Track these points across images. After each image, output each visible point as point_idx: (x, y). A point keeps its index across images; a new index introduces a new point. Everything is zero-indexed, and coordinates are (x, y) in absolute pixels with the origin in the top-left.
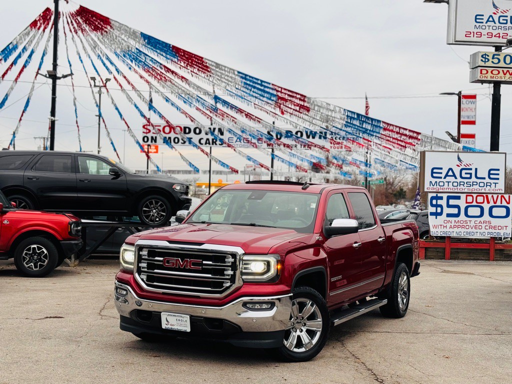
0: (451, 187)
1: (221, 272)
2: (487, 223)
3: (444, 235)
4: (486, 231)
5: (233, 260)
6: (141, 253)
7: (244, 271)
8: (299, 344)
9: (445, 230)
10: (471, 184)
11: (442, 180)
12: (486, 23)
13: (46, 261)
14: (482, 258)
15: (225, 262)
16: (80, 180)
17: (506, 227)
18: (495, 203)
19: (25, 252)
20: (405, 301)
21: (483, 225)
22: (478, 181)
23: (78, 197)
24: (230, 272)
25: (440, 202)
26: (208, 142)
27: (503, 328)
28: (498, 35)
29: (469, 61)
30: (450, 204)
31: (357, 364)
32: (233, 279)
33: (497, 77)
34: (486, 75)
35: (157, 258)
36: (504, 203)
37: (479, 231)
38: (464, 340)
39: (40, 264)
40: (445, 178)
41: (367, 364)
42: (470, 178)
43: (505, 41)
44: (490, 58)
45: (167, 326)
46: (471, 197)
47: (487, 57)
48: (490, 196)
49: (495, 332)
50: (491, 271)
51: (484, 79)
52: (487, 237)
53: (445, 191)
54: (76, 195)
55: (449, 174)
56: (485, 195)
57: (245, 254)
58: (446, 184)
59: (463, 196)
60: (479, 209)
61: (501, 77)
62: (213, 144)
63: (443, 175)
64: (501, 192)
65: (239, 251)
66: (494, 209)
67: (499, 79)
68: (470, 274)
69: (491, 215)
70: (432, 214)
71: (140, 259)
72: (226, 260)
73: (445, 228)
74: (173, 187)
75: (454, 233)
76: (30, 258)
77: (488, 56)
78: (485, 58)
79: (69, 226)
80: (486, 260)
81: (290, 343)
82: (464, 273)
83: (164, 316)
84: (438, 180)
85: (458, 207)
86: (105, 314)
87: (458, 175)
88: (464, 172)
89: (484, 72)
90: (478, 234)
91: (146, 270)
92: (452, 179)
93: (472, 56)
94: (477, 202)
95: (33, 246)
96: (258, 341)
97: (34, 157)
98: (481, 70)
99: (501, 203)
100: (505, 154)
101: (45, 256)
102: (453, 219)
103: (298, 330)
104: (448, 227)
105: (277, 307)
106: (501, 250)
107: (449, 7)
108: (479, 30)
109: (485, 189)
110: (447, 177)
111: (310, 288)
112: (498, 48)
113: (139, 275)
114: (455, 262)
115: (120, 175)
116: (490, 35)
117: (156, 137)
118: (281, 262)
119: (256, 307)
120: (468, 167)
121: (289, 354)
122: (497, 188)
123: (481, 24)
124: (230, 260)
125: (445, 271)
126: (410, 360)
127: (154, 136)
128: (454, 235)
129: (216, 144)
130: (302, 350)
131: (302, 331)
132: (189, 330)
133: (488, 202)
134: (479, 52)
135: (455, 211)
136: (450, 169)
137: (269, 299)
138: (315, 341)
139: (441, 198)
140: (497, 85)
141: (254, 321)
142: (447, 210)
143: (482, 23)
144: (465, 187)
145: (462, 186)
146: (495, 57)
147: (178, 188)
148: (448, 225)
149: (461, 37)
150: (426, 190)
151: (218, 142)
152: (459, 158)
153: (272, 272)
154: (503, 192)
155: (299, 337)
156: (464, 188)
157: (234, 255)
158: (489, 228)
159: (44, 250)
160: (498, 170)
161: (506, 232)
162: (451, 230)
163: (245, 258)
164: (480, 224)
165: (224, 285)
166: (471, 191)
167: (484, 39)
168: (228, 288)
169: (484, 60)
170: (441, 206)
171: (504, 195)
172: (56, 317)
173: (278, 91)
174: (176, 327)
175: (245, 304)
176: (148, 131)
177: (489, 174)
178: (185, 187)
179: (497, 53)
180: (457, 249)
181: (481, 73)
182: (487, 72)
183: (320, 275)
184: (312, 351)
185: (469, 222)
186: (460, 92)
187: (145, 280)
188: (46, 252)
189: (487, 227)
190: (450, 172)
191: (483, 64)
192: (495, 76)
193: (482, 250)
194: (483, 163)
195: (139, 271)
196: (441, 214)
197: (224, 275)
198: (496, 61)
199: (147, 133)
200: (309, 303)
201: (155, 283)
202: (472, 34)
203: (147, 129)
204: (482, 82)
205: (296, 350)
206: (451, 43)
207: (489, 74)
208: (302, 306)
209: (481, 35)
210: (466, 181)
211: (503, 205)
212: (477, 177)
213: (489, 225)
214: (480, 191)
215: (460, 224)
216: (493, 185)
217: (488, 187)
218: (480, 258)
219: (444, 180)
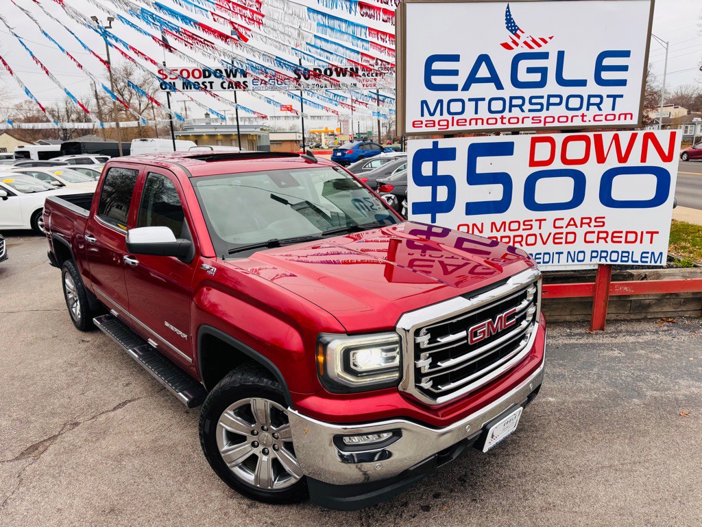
0: (488, 115)
2: (593, 223)
4: (588, 248)
10: (544, 101)
11: (458, 94)
17: (652, 233)
18: (622, 159)
21: (580, 232)
22: (566, 91)
25: (444, 168)
26: (231, 86)
30: (478, 171)
36: (654, 159)
37: (564, 248)
40: (466, 87)
42: (542, 84)
46: (548, 145)
48: (607, 137)
52: (589, 264)
53: (468, 127)
55: (478, 75)
56: (591, 135)
58: (470, 106)
59: (522, 143)
60: (569, 182)
62: (236, 88)
63: (460, 80)
64: (628, 122)
66: (618, 181)
69: (606, 198)
70: (419, 208)
84: (446, 96)
85: (504, 179)
87: (505, 76)
88: (523, 65)
90: (563, 257)
92: (488, 90)
94: (564, 160)
99: (643, 159)
102: (486, 219)
109: (583, 116)
110: (474, 86)
117: (174, 83)
120: (537, 50)
122: (617, 112)
127: (172, 81)
133: (601, 159)
135: (494, 192)
136: (484, 59)
139: (450, 154)
142: (467, 193)
144: (527, 114)
145: (516, 111)
150: (408, 128)
151: (242, 86)
152: (509, 20)
154: (635, 121)
156: (521, 115)
158: (598, 238)
160: (626, 54)
161: (649, 248)
164: (571, 229)
166: (541, 125)
170: (449, 181)
177: (599, 68)
185: (536, 224)
189: (590, 237)
190: (483, 67)
194: (583, 31)
196: (448, 206)
199: (163, 79)
203: (163, 74)
210: (527, 93)
211: (648, 164)
212: (561, 81)
213: (597, 230)
214: (569, 124)
215: (508, 233)
216: (608, 103)
217: (594, 109)
218: (562, 319)
219: (465, 95)
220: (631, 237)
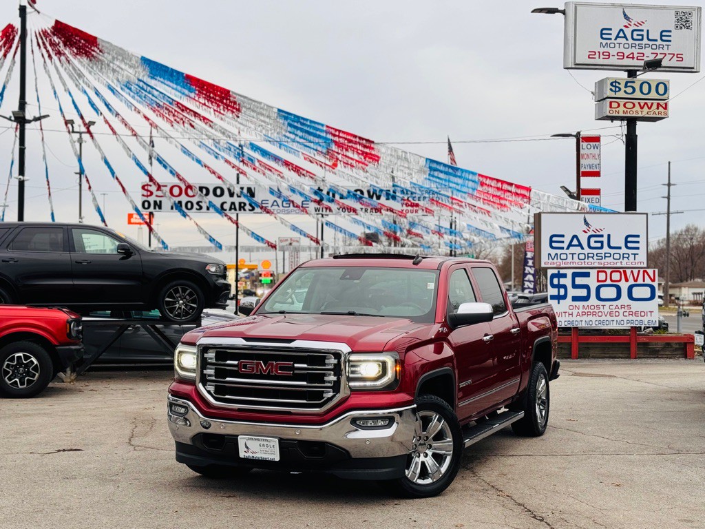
0: (577, 260)
1: (320, 378)
2: (626, 308)
3: (569, 326)
4: (625, 319)
5: (336, 361)
6: (206, 355)
7: (351, 375)
8: (424, 473)
9: (571, 318)
10: (603, 255)
11: (564, 251)
12: (616, 39)
13: (37, 375)
14: (621, 355)
15: (325, 365)
16: (76, 262)
17: (651, 312)
18: (636, 281)
19: (7, 363)
20: (543, 413)
21: (621, 311)
22: (612, 251)
23: (74, 285)
24: (333, 378)
25: (562, 281)
26: (233, 207)
27: (678, 446)
28: (631, 56)
29: (593, 90)
30: (577, 283)
31: (501, 498)
32: (336, 387)
33: (631, 112)
34: (617, 110)
35: (228, 362)
36: (648, 281)
37: (615, 318)
38: (632, 462)
39: (28, 380)
40: (568, 248)
41: (515, 497)
42: (601, 248)
43: (642, 63)
44: (622, 86)
45: (247, 455)
46: (604, 274)
47: (617, 85)
48: (628, 271)
49: (669, 451)
50: (638, 372)
51: (614, 115)
52: (627, 326)
53: (569, 266)
54: (70, 282)
55: (573, 243)
56: (622, 270)
57: (353, 352)
58: (570, 257)
59: (593, 273)
60: (614, 290)
61: (636, 112)
62: (240, 210)
63: (565, 245)
64: (642, 266)
65: (344, 348)
66: (635, 289)
67: (634, 115)
68: (610, 376)
69: (630, 297)
70: (553, 297)
71: (204, 363)
72: (327, 361)
73: (571, 316)
74: (207, 268)
75: (583, 322)
76: (13, 371)
77: (619, 84)
78: (616, 87)
79: (68, 325)
80: (626, 358)
81: (412, 473)
82: (603, 376)
83: (242, 441)
84: (559, 252)
85: (587, 287)
86: (138, 444)
87: (585, 244)
88: (593, 240)
89: (615, 105)
90: (615, 322)
91: (213, 378)
92: (578, 250)
93: (597, 84)
94: (611, 280)
95: (17, 355)
96: (373, 471)
97: (10, 232)
98: (611, 103)
99: (644, 281)
100: (647, 214)
101: (35, 368)
102: (580, 304)
103: (422, 455)
104: (575, 314)
105: (398, 423)
106: (646, 344)
107: (565, 18)
108: (606, 49)
109: (621, 262)
110: (571, 248)
111: (436, 397)
112: (632, 73)
113: (204, 385)
114: (586, 362)
115: (132, 253)
116: (622, 56)
117: (160, 202)
118: (399, 362)
119: (369, 425)
120: (598, 233)
121: (411, 487)
122: (636, 261)
123: (609, 42)
124: (332, 361)
125: (576, 374)
126: (570, 489)
127: (158, 200)
128: (583, 325)
129: (244, 210)
130: (429, 481)
131: (426, 455)
132: (277, 458)
133: (627, 280)
134: (607, 78)
135: (583, 293)
136: (575, 237)
137: (384, 413)
138: (444, 469)
139: (565, 276)
140: (632, 122)
141: (368, 443)
142: (572, 292)
143: (610, 39)
144: (595, 260)
145: (590, 259)
146: (629, 84)
147: (213, 269)
148: (575, 312)
149: (582, 58)
150: (543, 265)
151: (248, 207)
152: (585, 221)
153: (390, 375)
154: (645, 265)
155: (423, 464)
156: (593, 261)
157: (337, 355)
158: (629, 314)
159: (33, 359)
160: (638, 236)
161: (651, 319)
162: (579, 318)
163: (353, 358)
164: (617, 310)
165: (324, 395)
166: (602, 266)
167: (613, 60)
168: (330, 399)
169: (614, 89)
170: (565, 287)
171: (648, 270)
172: (71, 450)
173: (334, 135)
174: (259, 456)
175: (354, 421)
176: (149, 193)
177: (627, 242)
178: (222, 267)
179: (630, 79)
180: (588, 344)
181: (611, 107)
182: (619, 105)
183: (446, 380)
184: (440, 483)
185: (602, 307)
186: (579, 133)
187: (212, 392)
188: (35, 362)
189: (625, 314)
190: (575, 240)
191: (612, 94)
192: (629, 110)
193: (619, 344)
194: (618, 227)
195: (204, 380)
196: (564, 297)
197: (324, 382)
198: (629, 90)
199: (147, 196)
200: (436, 417)
201: (227, 397)
202: (597, 54)
203: (148, 190)
204: (612, 119)
205: (420, 482)
206: (570, 66)
207: (622, 109)
208: (426, 421)
209: (609, 55)
210: (595, 251)
211: (646, 282)
212: (610, 247)
213: (628, 311)
214: (615, 266)
215: (590, 310)
216: (632, 257)
217: (626, 260)
218: (618, 355)
219: (567, 252)
220: (643, 314)
